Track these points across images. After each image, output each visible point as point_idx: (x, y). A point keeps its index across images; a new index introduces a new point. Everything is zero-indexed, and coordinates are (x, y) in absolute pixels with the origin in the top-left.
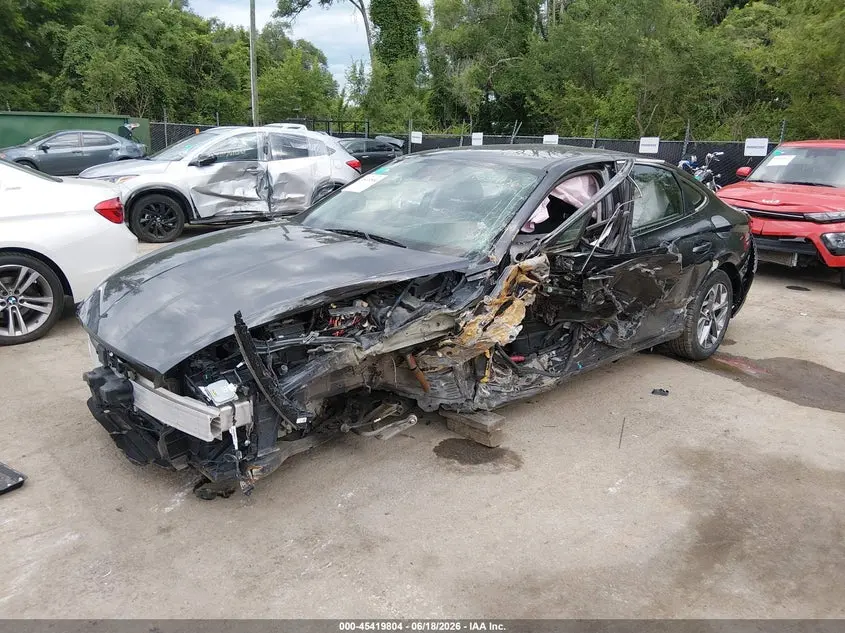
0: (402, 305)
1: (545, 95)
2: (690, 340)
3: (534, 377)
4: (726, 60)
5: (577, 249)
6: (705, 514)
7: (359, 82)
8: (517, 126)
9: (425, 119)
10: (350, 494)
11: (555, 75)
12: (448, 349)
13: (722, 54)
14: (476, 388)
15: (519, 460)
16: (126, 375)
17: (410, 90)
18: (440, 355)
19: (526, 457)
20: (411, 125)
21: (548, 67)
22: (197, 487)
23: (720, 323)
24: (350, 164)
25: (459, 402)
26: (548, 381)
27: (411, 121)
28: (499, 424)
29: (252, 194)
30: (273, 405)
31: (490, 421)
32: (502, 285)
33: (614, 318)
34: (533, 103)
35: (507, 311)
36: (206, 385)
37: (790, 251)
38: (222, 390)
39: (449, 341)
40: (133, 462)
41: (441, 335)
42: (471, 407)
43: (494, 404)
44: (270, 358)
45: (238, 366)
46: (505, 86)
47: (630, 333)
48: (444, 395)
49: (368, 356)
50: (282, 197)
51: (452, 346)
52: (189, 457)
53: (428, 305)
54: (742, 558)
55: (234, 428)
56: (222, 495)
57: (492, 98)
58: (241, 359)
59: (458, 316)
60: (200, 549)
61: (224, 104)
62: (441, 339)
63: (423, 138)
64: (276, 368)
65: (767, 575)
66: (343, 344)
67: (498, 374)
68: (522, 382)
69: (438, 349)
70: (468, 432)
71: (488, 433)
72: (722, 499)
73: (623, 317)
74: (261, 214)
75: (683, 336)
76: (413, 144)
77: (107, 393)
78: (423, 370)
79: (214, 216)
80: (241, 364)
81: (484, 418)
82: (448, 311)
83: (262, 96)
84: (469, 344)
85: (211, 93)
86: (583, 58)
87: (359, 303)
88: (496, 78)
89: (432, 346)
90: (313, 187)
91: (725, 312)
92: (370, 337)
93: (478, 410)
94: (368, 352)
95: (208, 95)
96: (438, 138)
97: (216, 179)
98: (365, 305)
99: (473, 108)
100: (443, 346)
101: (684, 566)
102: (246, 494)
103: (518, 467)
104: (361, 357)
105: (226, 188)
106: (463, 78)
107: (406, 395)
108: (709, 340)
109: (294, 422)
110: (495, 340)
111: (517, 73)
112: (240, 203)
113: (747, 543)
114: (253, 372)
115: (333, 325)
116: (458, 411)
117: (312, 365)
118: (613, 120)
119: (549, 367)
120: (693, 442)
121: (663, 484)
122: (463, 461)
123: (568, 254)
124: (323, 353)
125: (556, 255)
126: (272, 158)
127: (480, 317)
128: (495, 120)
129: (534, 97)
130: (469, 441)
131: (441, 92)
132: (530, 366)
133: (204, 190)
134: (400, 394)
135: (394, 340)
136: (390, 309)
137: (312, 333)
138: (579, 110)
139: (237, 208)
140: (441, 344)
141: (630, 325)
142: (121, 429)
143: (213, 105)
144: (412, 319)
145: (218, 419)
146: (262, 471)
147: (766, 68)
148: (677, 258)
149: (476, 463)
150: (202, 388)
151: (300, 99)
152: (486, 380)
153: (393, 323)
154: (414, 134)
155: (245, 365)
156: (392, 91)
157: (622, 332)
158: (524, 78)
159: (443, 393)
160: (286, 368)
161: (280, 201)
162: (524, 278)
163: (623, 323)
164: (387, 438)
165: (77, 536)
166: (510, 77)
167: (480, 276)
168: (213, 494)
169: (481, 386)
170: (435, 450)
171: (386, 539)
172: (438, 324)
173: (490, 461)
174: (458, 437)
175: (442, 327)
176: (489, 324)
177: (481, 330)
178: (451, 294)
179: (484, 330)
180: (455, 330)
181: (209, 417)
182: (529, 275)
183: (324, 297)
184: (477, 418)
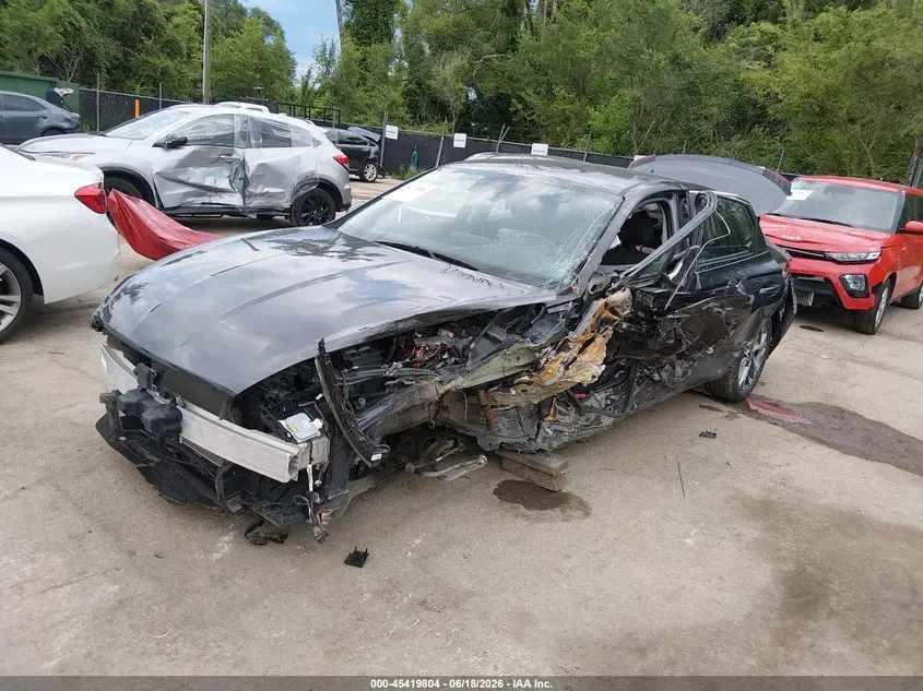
0: (486, 336)
1: (533, 99)
2: (731, 381)
3: (593, 416)
4: (731, 80)
5: (657, 285)
6: (785, 569)
7: (328, 64)
8: (504, 130)
9: (402, 111)
10: (418, 541)
11: (545, 79)
12: (524, 387)
13: (726, 74)
14: (539, 427)
15: (586, 507)
16: (174, 401)
17: (384, 78)
18: (513, 392)
19: (594, 503)
20: (386, 117)
21: (539, 69)
22: (249, 531)
23: (757, 365)
24: (338, 160)
25: (521, 440)
26: (607, 421)
27: (386, 113)
28: (564, 467)
29: (224, 184)
30: (349, 441)
31: (554, 463)
32: (588, 321)
33: (673, 357)
34: (520, 106)
35: (589, 348)
36: (284, 418)
37: (808, 289)
38: (303, 426)
39: (526, 378)
40: (169, 501)
41: (519, 370)
42: (533, 447)
43: (555, 444)
44: (346, 391)
45: (318, 398)
46: (490, 86)
47: (685, 373)
48: (505, 433)
49: (447, 392)
50: (259, 190)
51: (529, 383)
52: (243, 497)
53: (510, 337)
54: (831, 614)
55: (310, 466)
56: (276, 540)
57: (472, 95)
58: (321, 391)
59: (540, 351)
60: (266, 602)
61: (165, 72)
62: (518, 375)
63: (399, 134)
64: (353, 400)
65: (860, 633)
66: (425, 377)
67: (560, 413)
68: (582, 421)
69: (513, 385)
70: (528, 474)
71: (551, 476)
72: (797, 552)
73: (681, 356)
74: (234, 208)
75: (725, 377)
76: (387, 139)
77: (152, 421)
78: (492, 407)
79: (179, 207)
80: (320, 396)
81: (548, 459)
82: (532, 345)
83: (215, 68)
84: (548, 383)
85: (150, 59)
86: (576, 62)
87: (444, 333)
88: (480, 77)
89: (506, 383)
90: (295, 181)
91: (763, 352)
92: (452, 371)
93: (540, 450)
94: (448, 386)
95: (147, 61)
96: (416, 135)
97: (184, 164)
98: (451, 335)
99: (456, 106)
100: (520, 383)
101: (778, 623)
102: (319, 541)
103: (587, 514)
104: (441, 391)
105: (196, 175)
106: (447, 72)
107: (465, 432)
108: (747, 382)
109: (369, 459)
110: (578, 379)
111: (504, 72)
112: (209, 193)
113: (832, 599)
114: (332, 406)
115: (415, 356)
116: (520, 450)
117: (390, 400)
118: (607, 133)
119: (607, 405)
120: (753, 491)
121: (737, 535)
122: (528, 506)
123: (649, 290)
124: (402, 386)
125: (637, 289)
126: (250, 146)
127: (562, 354)
128: (477, 120)
129: (520, 99)
130: (528, 484)
131: (419, 84)
132: (588, 403)
133: (171, 176)
134: (460, 431)
135: (476, 375)
136: (473, 340)
137: (395, 363)
138: (567, 119)
139: (206, 200)
140: (516, 381)
141: (686, 365)
142: (147, 461)
143: (152, 74)
144: (494, 352)
145: (296, 457)
146: (332, 515)
147: (769, 93)
148: (749, 299)
149: (542, 509)
150: (282, 422)
151: (258, 76)
152: (550, 418)
153: (475, 355)
154: (389, 128)
155: (323, 398)
156: (363, 79)
157: (679, 371)
158: (510, 78)
159: (504, 433)
160: (364, 402)
161: (256, 195)
162: (607, 314)
163: (680, 362)
164: (451, 479)
165: (116, 587)
166: (496, 75)
167: (561, 308)
168: (265, 538)
169: (544, 424)
170: (495, 492)
171: (470, 594)
172: (518, 359)
173: (557, 506)
174: (517, 479)
175: (522, 362)
176: (572, 362)
177: (562, 369)
178: (531, 326)
179: (567, 368)
180: (535, 367)
181: (289, 455)
182: (613, 311)
183: (415, 321)
184: (538, 458)
